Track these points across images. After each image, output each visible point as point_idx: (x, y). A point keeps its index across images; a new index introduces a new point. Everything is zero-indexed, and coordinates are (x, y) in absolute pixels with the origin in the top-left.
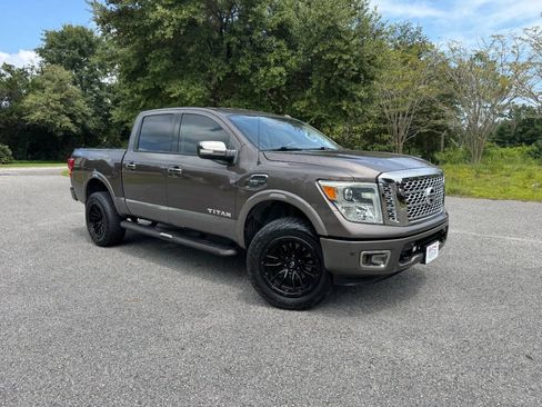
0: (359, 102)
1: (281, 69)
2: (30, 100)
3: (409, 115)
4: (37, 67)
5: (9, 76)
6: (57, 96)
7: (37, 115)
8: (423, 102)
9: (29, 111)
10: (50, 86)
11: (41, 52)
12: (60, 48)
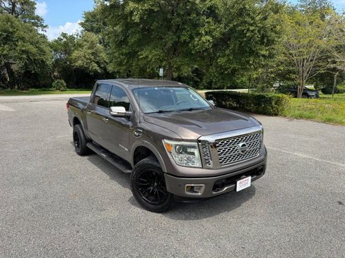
0: (261, 58)
1: (208, 38)
2: (75, 54)
3: (311, 61)
4: (80, 34)
5: (65, 40)
6: (90, 51)
7: (79, 63)
8: (322, 52)
9: (76, 60)
10: (86, 45)
11: (82, 24)
12: (92, 21)
